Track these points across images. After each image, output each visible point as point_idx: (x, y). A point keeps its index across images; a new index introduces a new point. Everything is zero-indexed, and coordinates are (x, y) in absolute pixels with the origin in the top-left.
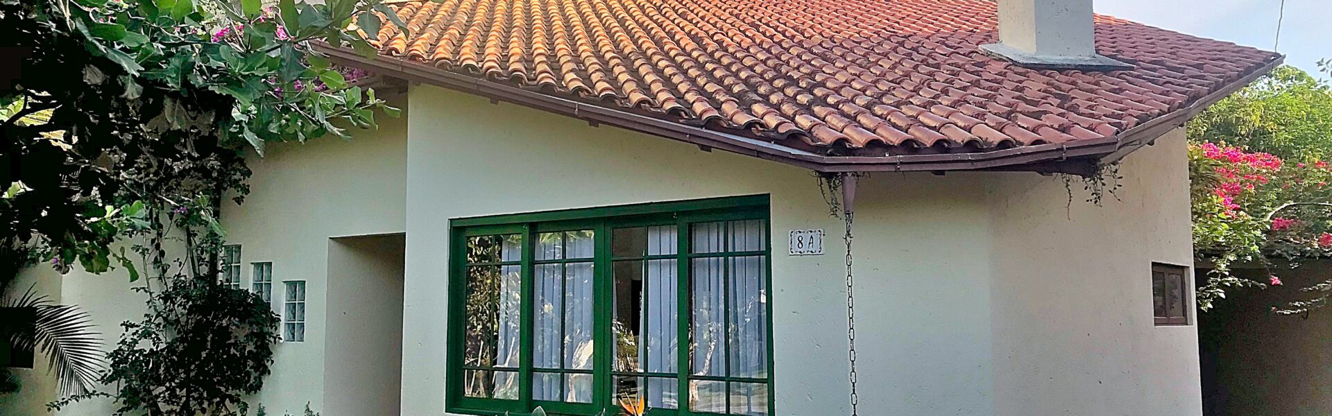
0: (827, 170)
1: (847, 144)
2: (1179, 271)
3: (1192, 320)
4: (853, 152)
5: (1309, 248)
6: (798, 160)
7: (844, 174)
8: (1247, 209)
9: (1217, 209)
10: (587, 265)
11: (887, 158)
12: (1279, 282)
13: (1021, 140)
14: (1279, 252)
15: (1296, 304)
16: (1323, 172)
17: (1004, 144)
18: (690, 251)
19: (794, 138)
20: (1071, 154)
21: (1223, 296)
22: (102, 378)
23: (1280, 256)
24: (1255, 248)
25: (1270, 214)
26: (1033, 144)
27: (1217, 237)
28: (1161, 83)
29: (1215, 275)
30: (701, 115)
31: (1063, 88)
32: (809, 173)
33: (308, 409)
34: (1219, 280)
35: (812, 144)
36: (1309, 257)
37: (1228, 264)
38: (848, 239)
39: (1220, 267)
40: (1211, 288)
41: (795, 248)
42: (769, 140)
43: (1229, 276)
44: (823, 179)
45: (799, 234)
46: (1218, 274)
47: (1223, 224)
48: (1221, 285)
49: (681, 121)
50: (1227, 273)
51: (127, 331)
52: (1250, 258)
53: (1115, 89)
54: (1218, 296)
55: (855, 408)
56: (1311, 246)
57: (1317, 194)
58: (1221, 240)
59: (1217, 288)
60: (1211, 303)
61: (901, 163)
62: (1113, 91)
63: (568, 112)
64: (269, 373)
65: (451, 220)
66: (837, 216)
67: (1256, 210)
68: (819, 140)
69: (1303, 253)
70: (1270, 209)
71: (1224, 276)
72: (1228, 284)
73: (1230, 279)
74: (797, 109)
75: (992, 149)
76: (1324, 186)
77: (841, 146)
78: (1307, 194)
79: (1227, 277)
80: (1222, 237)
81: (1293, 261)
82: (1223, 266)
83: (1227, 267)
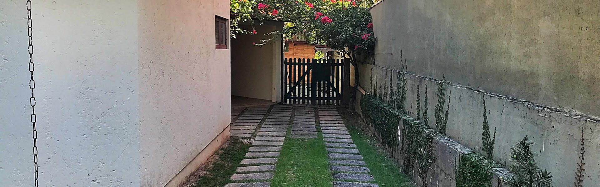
2: (225, 22)
3: (228, 47)
5: (268, 16)
12: (256, 32)
14: (257, 17)
15: (263, 41)
21: (235, 37)
23: (257, 19)
24: (248, 15)
34: (233, 29)
36: (268, 20)
37: (237, 22)
39: (234, 23)
43: (238, 28)
46: (233, 27)
47: (237, 3)
48: (234, 32)
50: (237, 27)
52: (245, 20)
55: (33, 109)
69: (266, 18)
71: (235, 28)
72: (237, 32)
73: (238, 29)
79: (237, 28)
80: (236, 10)
81: (262, 22)
82: (236, 23)
83: (237, 23)
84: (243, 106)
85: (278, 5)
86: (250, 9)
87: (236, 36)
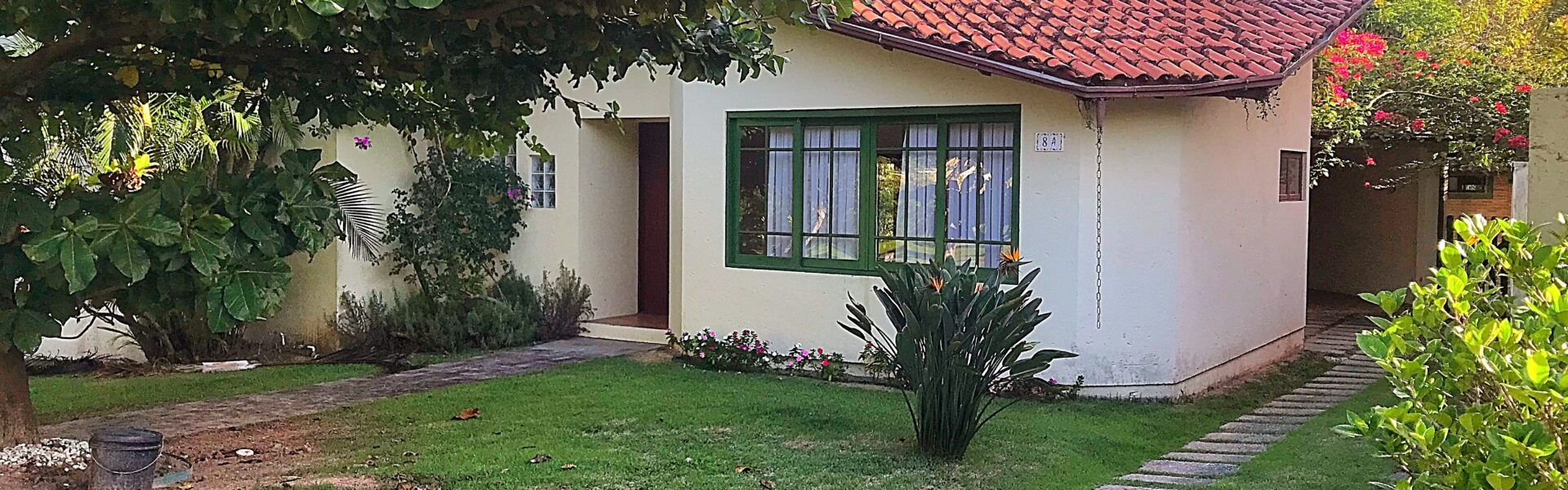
0: (1087, 96)
1: (1101, 77)
2: (1299, 156)
3: (1305, 196)
4: (1105, 83)
5: (1402, 132)
6: (1066, 88)
7: (1099, 99)
8: (1353, 97)
9: (1329, 98)
10: (849, 154)
11: (1126, 88)
12: (1373, 163)
13: (1217, 75)
14: (1376, 135)
15: (1387, 180)
16: (1421, 62)
17: (1206, 78)
18: (948, 144)
19: (1061, 71)
20: (1252, 86)
21: (1327, 174)
22: (383, 238)
23: (1375, 138)
24: (1357, 132)
25: (1372, 102)
26: (1226, 78)
27: (1327, 124)
28: (1304, 12)
29: (1322, 156)
30: (985, 48)
31: (1232, 19)
32: (1071, 96)
33: (562, 267)
34: (1325, 160)
35: (1076, 77)
36: (1402, 139)
37: (1334, 146)
38: (1099, 145)
39: (1327, 148)
40: (1318, 168)
41: (1041, 147)
42: (1040, 71)
43: (1334, 157)
44: (1081, 101)
45: (1044, 136)
46: (1326, 155)
47: (1333, 111)
48: (1326, 165)
49: (969, 52)
50: (1332, 155)
51: (399, 197)
52: (1351, 141)
53: (1272, 20)
54: (1323, 175)
56: (1404, 130)
57: (1413, 84)
58: (1330, 126)
59: (1323, 167)
60: (1317, 181)
61: (1138, 92)
62: (1269, 22)
63: (873, 39)
64: (518, 235)
65: (728, 112)
66: (1090, 128)
67: (1360, 96)
68: (1081, 74)
69: (1397, 136)
70: (1371, 97)
71: (1330, 157)
72: (1332, 164)
73: (1334, 160)
74: (1053, 43)
75: (1198, 82)
76: (1420, 77)
77: (1097, 79)
78: (1406, 82)
79: (1332, 158)
80: (1331, 123)
81: (1388, 143)
82: (1329, 148)
83: (1333, 149)
84: (1346, 312)
85: (1424, 110)
86: (1361, 120)
87: (1329, 172)
